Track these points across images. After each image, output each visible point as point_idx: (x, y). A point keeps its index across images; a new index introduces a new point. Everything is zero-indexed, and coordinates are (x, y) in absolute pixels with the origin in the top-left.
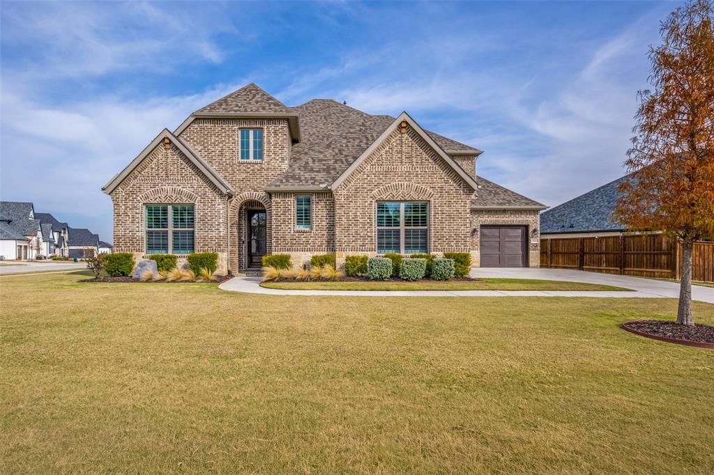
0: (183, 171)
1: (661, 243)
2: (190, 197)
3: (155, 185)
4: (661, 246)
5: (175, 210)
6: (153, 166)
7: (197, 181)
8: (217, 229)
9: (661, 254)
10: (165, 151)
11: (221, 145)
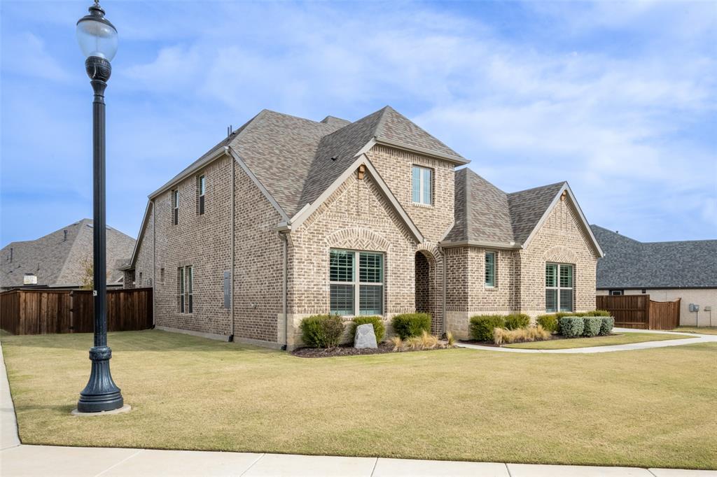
0: (375, 210)
1: (637, 302)
2: (382, 243)
3: (345, 225)
4: (637, 305)
5: (363, 258)
6: (343, 200)
7: (390, 225)
8: (409, 285)
9: (637, 311)
10: (356, 181)
11: (396, 181)
